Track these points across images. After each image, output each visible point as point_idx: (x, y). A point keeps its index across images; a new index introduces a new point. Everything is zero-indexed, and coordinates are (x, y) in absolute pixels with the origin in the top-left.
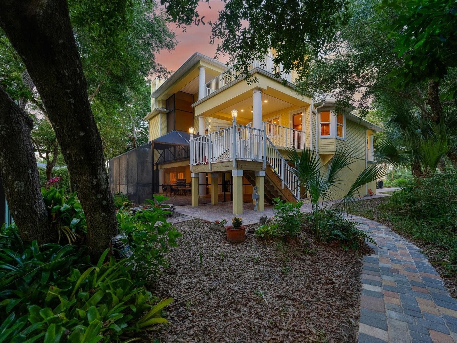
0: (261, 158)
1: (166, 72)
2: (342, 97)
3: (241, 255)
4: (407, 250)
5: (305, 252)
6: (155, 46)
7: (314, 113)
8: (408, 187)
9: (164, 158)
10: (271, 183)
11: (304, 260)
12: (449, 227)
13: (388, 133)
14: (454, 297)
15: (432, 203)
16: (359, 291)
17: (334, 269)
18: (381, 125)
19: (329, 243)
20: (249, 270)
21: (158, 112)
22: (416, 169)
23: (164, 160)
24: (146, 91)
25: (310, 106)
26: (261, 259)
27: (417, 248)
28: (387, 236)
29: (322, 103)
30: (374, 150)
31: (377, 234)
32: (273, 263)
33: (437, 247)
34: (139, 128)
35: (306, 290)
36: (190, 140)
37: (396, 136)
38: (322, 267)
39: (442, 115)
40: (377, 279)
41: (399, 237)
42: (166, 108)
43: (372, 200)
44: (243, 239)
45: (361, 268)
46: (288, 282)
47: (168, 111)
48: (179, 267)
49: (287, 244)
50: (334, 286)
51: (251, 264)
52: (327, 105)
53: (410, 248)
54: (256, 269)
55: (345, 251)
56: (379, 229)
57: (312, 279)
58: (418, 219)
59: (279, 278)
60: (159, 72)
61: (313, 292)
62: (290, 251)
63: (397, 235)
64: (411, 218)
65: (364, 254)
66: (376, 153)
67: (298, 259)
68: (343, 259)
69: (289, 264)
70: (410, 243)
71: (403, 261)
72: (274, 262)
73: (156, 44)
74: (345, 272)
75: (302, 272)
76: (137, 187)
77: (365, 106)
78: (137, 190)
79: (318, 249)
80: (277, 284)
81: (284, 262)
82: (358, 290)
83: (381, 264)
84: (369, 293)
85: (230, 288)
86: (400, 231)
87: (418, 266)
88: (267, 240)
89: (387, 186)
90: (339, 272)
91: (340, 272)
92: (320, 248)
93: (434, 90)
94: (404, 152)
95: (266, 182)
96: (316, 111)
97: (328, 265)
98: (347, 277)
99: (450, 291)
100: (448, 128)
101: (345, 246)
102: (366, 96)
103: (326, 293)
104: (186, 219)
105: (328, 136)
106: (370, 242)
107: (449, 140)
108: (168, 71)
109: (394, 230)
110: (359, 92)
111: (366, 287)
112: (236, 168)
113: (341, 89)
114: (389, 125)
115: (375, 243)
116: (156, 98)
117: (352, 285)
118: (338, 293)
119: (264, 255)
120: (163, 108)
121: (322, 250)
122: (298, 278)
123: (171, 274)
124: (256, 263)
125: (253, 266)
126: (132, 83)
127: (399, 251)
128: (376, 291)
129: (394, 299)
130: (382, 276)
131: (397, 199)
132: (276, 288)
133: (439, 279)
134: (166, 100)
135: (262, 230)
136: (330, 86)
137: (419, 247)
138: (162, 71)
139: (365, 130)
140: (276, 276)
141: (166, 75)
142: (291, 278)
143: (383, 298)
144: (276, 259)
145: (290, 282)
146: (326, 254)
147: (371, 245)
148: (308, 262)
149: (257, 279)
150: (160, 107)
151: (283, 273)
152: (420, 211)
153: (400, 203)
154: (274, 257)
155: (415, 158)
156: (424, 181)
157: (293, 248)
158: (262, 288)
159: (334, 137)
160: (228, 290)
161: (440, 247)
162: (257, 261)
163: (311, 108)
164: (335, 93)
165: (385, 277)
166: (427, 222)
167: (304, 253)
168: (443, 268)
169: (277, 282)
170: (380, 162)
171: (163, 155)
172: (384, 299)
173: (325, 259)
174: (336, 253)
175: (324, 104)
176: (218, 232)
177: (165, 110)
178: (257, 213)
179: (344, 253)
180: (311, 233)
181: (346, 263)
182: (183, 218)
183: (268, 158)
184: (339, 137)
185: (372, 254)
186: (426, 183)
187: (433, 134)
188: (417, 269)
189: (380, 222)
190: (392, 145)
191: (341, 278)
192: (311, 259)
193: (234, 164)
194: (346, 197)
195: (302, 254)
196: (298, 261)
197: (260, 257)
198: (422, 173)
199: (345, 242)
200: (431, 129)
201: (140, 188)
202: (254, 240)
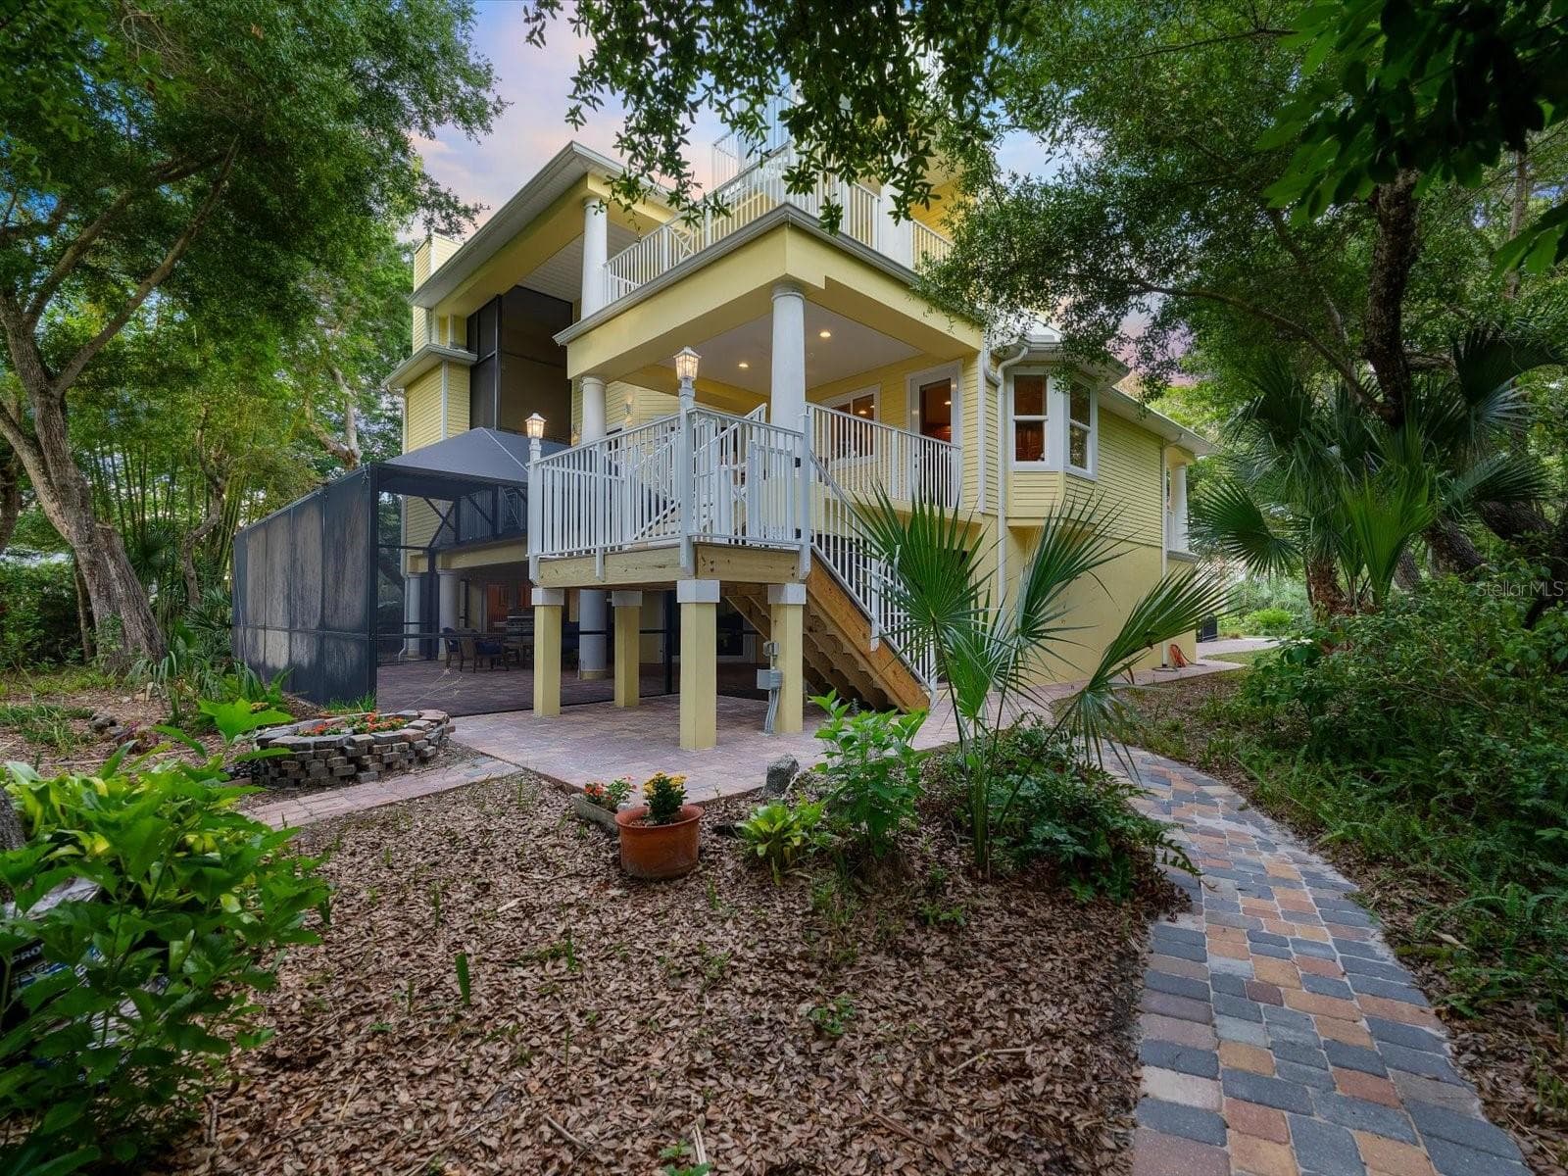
0: (790, 537)
1: (455, 208)
2: (1084, 324)
3: (661, 945)
4: (1307, 889)
5: (926, 919)
6: (414, 109)
7: (992, 384)
8: (1303, 644)
9: (457, 530)
10: (832, 630)
11: (919, 955)
12: (1446, 795)
13: (1232, 459)
14: (1500, 1119)
15: (1384, 704)
16: (1128, 1111)
17: (1034, 994)
18: (1213, 433)
19: (1025, 872)
20: (675, 1022)
21: (438, 361)
22: (1321, 579)
23: (457, 538)
24: (396, 284)
25: (980, 357)
26: (740, 960)
27: (1341, 880)
28: (1233, 826)
29: (1020, 350)
30: (1189, 517)
31: (1199, 821)
32: (788, 979)
33: (1410, 875)
34: (376, 419)
35: (907, 1121)
36: (531, 464)
37: (1260, 469)
38: (985, 985)
39: (1409, 397)
40: (1199, 1036)
41: (1276, 833)
42: (468, 348)
43: (1182, 682)
44: (683, 864)
45: (1138, 983)
46: (832, 1080)
47: (474, 357)
48: (350, 1027)
49: (858, 881)
50: (1027, 1088)
51: (692, 986)
52: (1034, 357)
53: (1314, 879)
54: (710, 1012)
55: (1083, 907)
56: (1205, 799)
57: (940, 1058)
58: (1337, 762)
59: (798, 1060)
60: (426, 206)
61: (935, 1129)
62: (867, 917)
63: (1268, 821)
64: (1315, 756)
65: (1152, 916)
66: (1197, 524)
67: (893, 951)
68: (1070, 944)
69: (855, 977)
70: (1315, 858)
71: (1296, 942)
72: (791, 973)
73: (417, 102)
74: (1077, 1011)
75: (904, 1016)
76: (322, 640)
77: (1159, 358)
78: (321, 653)
79: (978, 902)
80: (783, 1095)
81: (835, 968)
82: (1125, 1103)
83: (1216, 963)
84: (1171, 1115)
85: (560, 1135)
86: (1276, 808)
87: (1350, 967)
88: (783, 865)
89: (1230, 633)
90: (1050, 1012)
91: (1055, 1009)
92: (989, 898)
93: (1386, 312)
94: (1285, 525)
95: (813, 625)
96: (1000, 375)
97: (1012, 973)
98: (1082, 1034)
99: (1481, 1089)
100: (1430, 445)
101: (1083, 883)
102: (1163, 322)
103: (987, 1136)
104: (484, 771)
105: (1039, 462)
106: (1174, 863)
107: (1433, 484)
108: (461, 205)
109: (1256, 801)
110: (1141, 311)
111: (1158, 1083)
112: (691, 571)
113: (1081, 298)
114: (1238, 432)
115: (1193, 871)
116: (429, 310)
117: (1103, 1077)
118: (1041, 1133)
119: (757, 936)
120: (454, 345)
121: (994, 903)
122: (880, 1057)
123: (294, 1069)
124: (713, 986)
125: (700, 999)
126: (323, 243)
127: (1279, 892)
128: (1197, 1103)
129: (1267, 1148)
130: (1217, 1022)
131: (1264, 687)
132: (774, 1116)
133: (1434, 1029)
134: (470, 320)
135: (765, 827)
136: (1043, 285)
137: (1347, 875)
138: (440, 207)
139: (1161, 449)
140: (788, 1048)
141: (454, 219)
142: (850, 1057)
143: (1224, 1144)
144: (804, 957)
145: (844, 1079)
146: (1007, 921)
147: (1175, 874)
148: (934, 966)
149: (701, 1073)
150: (446, 342)
151: (819, 1031)
152: (1343, 731)
153: (1274, 700)
154: (798, 948)
155: (1321, 544)
156: (1358, 626)
157: (879, 902)
158: (709, 1123)
159: (1061, 469)
160: (548, 1144)
161: (1421, 876)
162: (721, 971)
163: (983, 362)
164: (1060, 310)
165: (1232, 1028)
166: (1367, 772)
167: (923, 922)
168: (1442, 974)
169: (787, 1083)
170: (1209, 556)
171: (452, 520)
172: (1227, 1149)
173: (1002, 945)
174: (1047, 915)
175: (1025, 351)
176: (591, 833)
177: (462, 352)
178: (773, 744)
179: (1077, 914)
180: (958, 826)
181: (1083, 963)
182: (472, 770)
183: (820, 536)
184: (1076, 470)
185: (1181, 911)
186: (1363, 635)
187: (1380, 463)
188: (1346, 980)
189: (1208, 770)
190: (1248, 500)
191: (1059, 1044)
192: (947, 950)
193: (684, 557)
194: (1083, 693)
195: (912, 925)
196: (892, 962)
197: (738, 949)
198: (1341, 595)
199: (1084, 867)
200: (1372, 447)
201: (330, 645)
202: (731, 865)
